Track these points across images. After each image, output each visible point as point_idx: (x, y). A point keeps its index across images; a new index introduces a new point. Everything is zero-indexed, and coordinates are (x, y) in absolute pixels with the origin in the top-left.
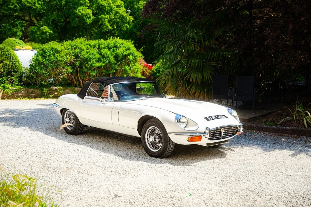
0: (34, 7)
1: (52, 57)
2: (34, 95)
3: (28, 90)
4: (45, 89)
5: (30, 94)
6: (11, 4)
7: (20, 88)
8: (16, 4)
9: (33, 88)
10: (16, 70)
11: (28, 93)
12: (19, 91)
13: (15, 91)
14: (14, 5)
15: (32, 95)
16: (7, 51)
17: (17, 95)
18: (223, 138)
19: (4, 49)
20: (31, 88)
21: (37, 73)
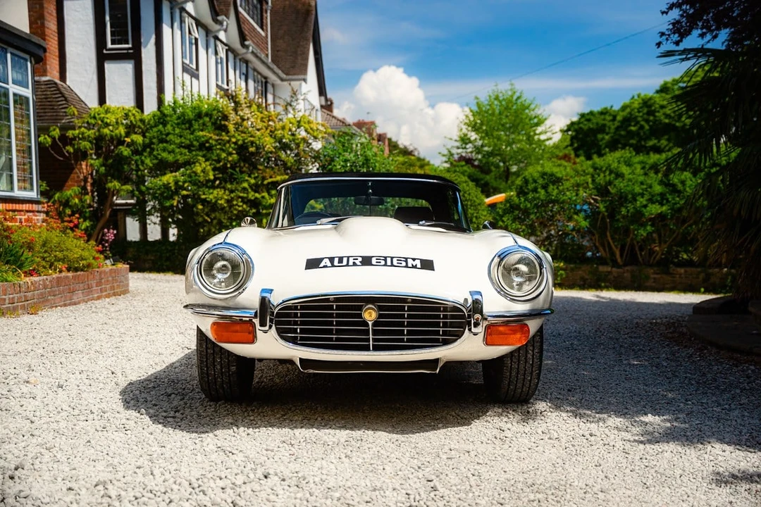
1: (541, 194)
18: (376, 348)
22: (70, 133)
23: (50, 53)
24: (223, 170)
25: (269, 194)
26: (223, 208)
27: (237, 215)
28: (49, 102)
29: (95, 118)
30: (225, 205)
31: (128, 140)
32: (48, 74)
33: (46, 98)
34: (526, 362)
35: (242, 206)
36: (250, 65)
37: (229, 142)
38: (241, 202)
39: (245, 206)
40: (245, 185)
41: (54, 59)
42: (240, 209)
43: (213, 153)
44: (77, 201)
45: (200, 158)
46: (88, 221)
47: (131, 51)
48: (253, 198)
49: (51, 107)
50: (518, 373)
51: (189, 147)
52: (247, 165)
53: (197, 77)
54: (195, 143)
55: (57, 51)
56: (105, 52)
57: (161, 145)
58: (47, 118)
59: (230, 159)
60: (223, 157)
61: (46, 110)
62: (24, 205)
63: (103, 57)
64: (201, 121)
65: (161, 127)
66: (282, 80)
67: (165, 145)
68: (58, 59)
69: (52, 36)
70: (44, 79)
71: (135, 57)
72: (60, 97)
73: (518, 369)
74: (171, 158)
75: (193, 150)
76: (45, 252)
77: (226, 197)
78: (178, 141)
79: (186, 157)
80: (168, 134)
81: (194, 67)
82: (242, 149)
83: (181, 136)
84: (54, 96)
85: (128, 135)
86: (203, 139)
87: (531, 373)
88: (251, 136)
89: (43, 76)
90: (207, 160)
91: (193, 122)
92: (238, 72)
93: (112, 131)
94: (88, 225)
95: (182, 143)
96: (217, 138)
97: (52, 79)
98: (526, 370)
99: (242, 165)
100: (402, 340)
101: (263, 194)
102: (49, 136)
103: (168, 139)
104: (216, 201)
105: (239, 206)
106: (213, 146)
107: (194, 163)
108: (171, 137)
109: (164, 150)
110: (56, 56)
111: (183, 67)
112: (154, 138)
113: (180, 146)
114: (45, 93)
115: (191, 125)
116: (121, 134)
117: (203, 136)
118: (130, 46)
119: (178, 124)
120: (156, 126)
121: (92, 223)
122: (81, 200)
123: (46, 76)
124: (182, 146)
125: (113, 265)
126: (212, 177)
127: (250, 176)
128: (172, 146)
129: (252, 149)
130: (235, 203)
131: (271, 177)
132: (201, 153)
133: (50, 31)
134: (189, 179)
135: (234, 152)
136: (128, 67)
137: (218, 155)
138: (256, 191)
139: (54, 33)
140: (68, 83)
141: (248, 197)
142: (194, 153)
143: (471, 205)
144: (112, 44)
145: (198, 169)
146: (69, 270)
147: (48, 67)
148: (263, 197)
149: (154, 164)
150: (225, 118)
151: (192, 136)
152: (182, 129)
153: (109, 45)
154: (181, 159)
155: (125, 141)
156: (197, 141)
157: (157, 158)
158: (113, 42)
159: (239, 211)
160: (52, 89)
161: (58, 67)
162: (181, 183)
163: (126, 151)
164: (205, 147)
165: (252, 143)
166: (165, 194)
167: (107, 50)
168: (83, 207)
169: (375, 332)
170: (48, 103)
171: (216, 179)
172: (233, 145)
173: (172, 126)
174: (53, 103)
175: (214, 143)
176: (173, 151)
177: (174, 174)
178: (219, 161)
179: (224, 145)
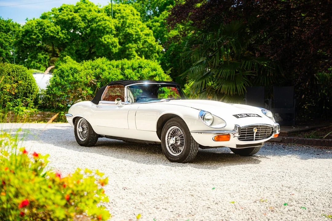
0: (57, 36)
1: (71, 78)
3: (44, 113)
4: (62, 112)
5: (47, 118)
6: (33, 34)
7: (35, 111)
8: (38, 34)
9: (50, 111)
10: (31, 91)
11: (44, 117)
12: (35, 114)
13: (30, 114)
14: (36, 35)
16: (23, 71)
17: (31, 118)
18: (256, 140)
19: (20, 69)
20: (47, 111)
21: (54, 95)
100: (259, 137)
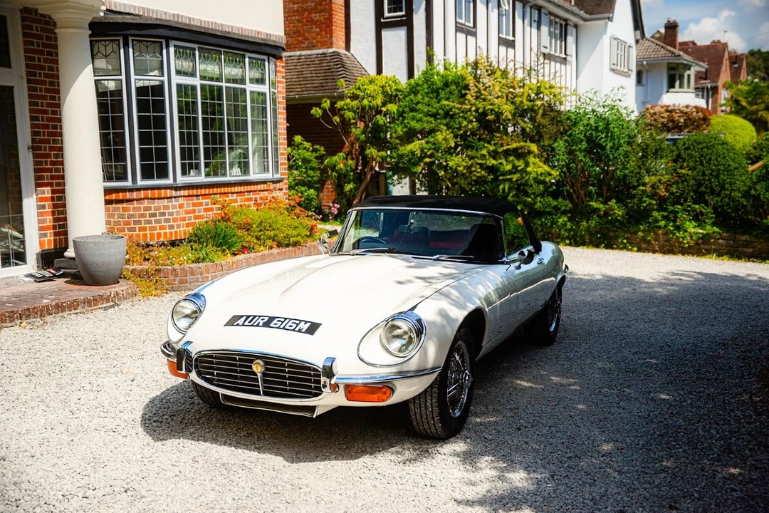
2: (751, 250)
3: (735, 237)
5: (740, 249)
7: (714, 232)
9: (750, 234)
11: (736, 245)
12: (712, 238)
13: (702, 238)
15: (746, 250)
17: (706, 247)
18: (266, 394)
20: (744, 233)
21: (757, 198)
22: (339, 104)
23: (336, 26)
24: (464, 137)
25: (506, 161)
26: (463, 174)
27: (475, 181)
28: (331, 72)
29: (359, 88)
30: (465, 171)
31: (384, 109)
32: (334, 45)
33: (329, 69)
34: (426, 409)
35: (480, 172)
36: (543, 11)
37: (470, 110)
38: (480, 168)
39: (483, 172)
40: (484, 152)
41: (340, 31)
42: (479, 175)
43: (455, 121)
44: (342, 165)
45: (442, 126)
46: (352, 183)
47: (405, 18)
48: (490, 165)
49: (332, 77)
50: (421, 417)
51: (435, 116)
52: (486, 133)
53: (474, 34)
54: (441, 112)
55: (344, 23)
56: (382, 20)
57: (411, 114)
58: (327, 88)
59: (470, 126)
60: (463, 125)
61: (328, 81)
62: (259, 186)
63: (380, 26)
64: (448, 90)
65: (412, 96)
66: (585, 20)
67: (414, 114)
68: (344, 30)
69: (338, 10)
70: (331, 50)
71: (408, 23)
72: (340, 67)
73: (421, 413)
74: (418, 126)
75: (438, 119)
76: (261, 230)
77: (465, 164)
78: (425, 110)
79: (432, 125)
80: (418, 103)
81: (471, 25)
82: (481, 117)
83: (429, 105)
84: (336, 67)
85: (384, 104)
86: (447, 108)
87: (433, 419)
88: (491, 104)
89: (329, 48)
90: (448, 129)
91: (440, 91)
92: (527, 21)
93: (370, 102)
94: (352, 187)
95: (429, 111)
96: (460, 106)
97: (337, 50)
98: (427, 416)
99: (482, 132)
100: (286, 390)
101: (500, 161)
102: (320, 108)
103: (417, 108)
104: (456, 168)
105: (478, 172)
106: (456, 114)
107: (437, 131)
108: (420, 106)
109: (413, 118)
110: (342, 28)
111: (456, 26)
112: (406, 106)
113: (428, 114)
114: (329, 64)
115: (438, 95)
116: (378, 106)
117: (448, 105)
118: (403, 13)
119: (428, 93)
120: (409, 95)
121: (355, 185)
122: (345, 164)
123: (332, 47)
124: (429, 115)
125: (330, 237)
126: (453, 145)
127: (489, 143)
128: (420, 115)
129: (491, 117)
130: (473, 169)
131: (508, 145)
132: (444, 122)
133: (337, 6)
134: (434, 147)
135: (474, 120)
136: (401, 33)
137: (460, 123)
138: (494, 158)
139: (341, 7)
140: (352, 52)
141: (486, 163)
142: (439, 121)
143: (724, 171)
144: (389, 12)
145: (440, 137)
146: (278, 246)
147: (334, 39)
148: (501, 164)
149: (404, 133)
150: (467, 87)
151: (438, 105)
152: (431, 98)
153: (386, 14)
154: (427, 127)
155: (381, 111)
156: (441, 108)
157: (406, 127)
158: (390, 11)
159: (478, 177)
160: (335, 60)
161: (344, 38)
162: (426, 150)
163: (381, 119)
164: (448, 114)
165: (492, 110)
166: (413, 161)
167: (384, 19)
168: (347, 170)
169: (265, 381)
170: (330, 74)
171: (457, 146)
172: (474, 113)
173: (422, 95)
174: (334, 74)
175: (457, 111)
176: (420, 120)
177: (421, 141)
178: (459, 129)
179: (466, 113)
